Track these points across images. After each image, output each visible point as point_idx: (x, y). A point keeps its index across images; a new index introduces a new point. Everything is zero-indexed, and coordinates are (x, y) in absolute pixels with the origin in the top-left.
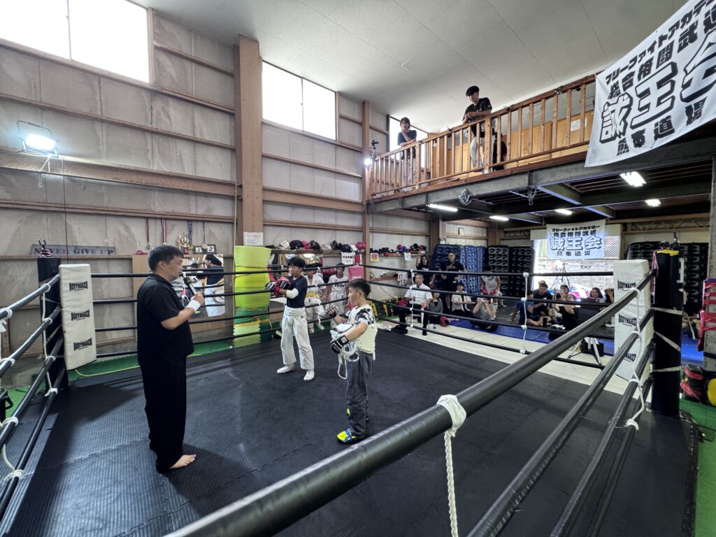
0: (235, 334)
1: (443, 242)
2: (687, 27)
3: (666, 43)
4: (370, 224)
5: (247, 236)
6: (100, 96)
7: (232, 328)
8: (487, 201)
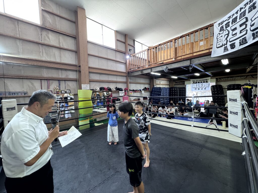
0: (79, 125)
1: (155, 86)
2: (251, 4)
3: (243, 10)
4: (129, 80)
5: (83, 86)
6: (18, 29)
7: (78, 123)
8: (171, 71)
